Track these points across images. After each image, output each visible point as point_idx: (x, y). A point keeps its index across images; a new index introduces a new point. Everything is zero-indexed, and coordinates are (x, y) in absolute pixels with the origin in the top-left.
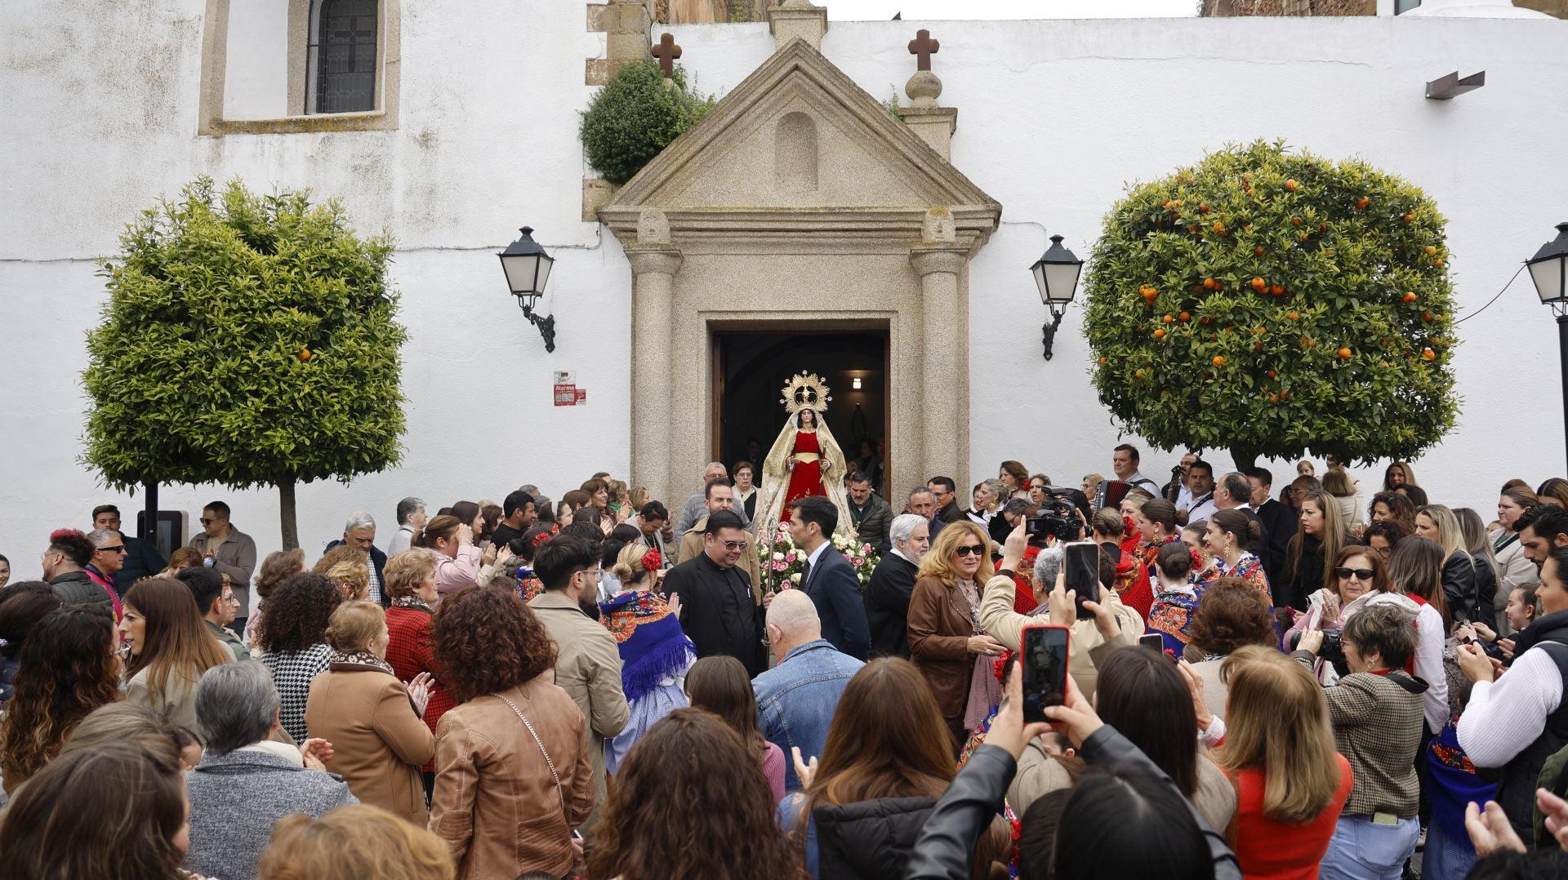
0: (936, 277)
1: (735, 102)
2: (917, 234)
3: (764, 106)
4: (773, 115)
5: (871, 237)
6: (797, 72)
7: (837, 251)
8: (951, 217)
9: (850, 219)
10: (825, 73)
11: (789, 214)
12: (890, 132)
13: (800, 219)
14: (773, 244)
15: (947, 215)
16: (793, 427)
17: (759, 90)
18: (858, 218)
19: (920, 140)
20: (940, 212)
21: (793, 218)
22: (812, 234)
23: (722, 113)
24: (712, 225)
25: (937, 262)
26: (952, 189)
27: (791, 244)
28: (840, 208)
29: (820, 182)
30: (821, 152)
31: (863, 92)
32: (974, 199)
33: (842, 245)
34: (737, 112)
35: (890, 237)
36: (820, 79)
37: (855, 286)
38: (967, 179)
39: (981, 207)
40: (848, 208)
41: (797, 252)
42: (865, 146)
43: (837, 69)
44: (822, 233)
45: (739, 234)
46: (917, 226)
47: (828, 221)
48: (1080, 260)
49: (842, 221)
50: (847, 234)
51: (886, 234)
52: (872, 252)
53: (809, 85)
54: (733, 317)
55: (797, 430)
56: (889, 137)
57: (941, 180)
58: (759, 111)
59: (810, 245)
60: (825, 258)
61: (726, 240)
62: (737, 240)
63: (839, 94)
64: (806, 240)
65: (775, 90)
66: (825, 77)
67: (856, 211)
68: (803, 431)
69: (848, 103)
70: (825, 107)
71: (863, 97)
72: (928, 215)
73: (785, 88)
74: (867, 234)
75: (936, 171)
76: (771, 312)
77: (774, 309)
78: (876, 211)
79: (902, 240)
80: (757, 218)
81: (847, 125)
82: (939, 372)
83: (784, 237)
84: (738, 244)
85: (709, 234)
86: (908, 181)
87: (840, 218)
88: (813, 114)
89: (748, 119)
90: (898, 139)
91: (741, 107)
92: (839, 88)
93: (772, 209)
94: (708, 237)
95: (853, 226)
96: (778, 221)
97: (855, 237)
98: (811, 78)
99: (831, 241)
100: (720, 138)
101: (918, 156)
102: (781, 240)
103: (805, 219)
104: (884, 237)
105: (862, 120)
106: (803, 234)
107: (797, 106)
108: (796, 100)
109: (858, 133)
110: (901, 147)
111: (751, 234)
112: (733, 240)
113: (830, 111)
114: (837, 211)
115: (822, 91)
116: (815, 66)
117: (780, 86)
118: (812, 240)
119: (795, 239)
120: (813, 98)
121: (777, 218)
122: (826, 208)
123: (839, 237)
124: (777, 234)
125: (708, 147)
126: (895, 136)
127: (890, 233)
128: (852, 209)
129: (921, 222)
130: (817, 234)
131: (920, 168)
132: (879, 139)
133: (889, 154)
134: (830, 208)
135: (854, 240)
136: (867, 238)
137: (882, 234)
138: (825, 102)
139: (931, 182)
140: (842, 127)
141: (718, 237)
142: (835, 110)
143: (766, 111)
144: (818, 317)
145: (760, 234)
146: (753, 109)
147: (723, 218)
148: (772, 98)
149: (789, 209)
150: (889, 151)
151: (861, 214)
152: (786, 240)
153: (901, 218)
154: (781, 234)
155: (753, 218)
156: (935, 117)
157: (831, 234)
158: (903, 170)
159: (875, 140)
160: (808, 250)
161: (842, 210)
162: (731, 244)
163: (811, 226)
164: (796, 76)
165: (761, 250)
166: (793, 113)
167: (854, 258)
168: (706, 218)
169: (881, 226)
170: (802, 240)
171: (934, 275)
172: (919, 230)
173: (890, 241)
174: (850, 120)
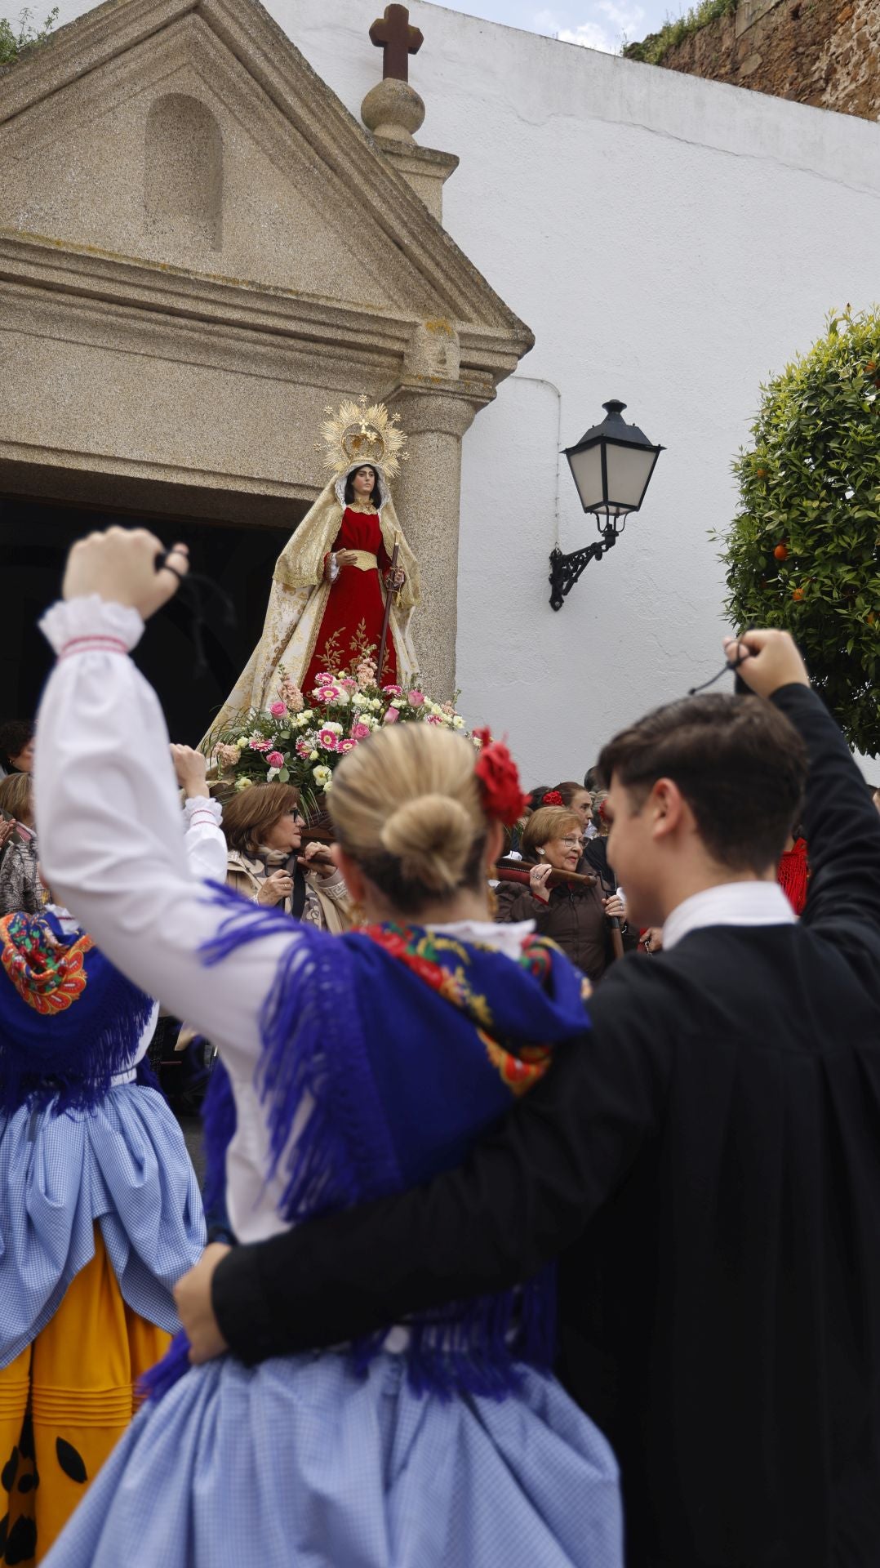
0: (432, 439)
1: (86, 39)
2: (395, 361)
3: (133, 66)
4: (144, 89)
5: (318, 354)
6: (198, 18)
7: (254, 369)
8: (457, 339)
9: (290, 312)
10: (253, 32)
11: (186, 281)
12: (360, 172)
13: (202, 294)
14: (142, 334)
15: (453, 336)
16: (335, 500)
17: (129, 30)
18: (304, 314)
19: (415, 197)
20: (442, 329)
21: (189, 290)
22: (217, 328)
23: (59, 55)
24: (32, 272)
25: (439, 413)
26: (455, 293)
27: (177, 342)
28: (276, 288)
29: (226, 237)
30: (229, 181)
31: (324, 84)
32: (490, 318)
33: (264, 358)
34: (86, 61)
35: (350, 359)
36: (242, 40)
37: (280, 438)
38: (485, 281)
39: (503, 333)
40: (290, 291)
41: (183, 357)
42: (305, 189)
43: (278, 28)
44: (235, 330)
45: (82, 301)
46: (397, 346)
47: (251, 310)
48: (655, 444)
49: (275, 314)
50: (278, 340)
51: (343, 352)
52: (313, 381)
53: (215, 49)
54: (54, 461)
55: (344, 506)
56: (358, 179)
57: (438, 275)
58: (122, 73)
59: (208, 348)
60: (231, 377)
61: (54, 308)
62: (78, 312)
63: (274, 79)
64: (203, 338)
65: (154, 40)
66: (252, 40)
67: (305, 299)
68: (355, 509)
69: (291, 100)
70: (241, 98)
71: (323, 94)
72: (422, 329)
73: (173, 42)
74: (311, 346)
75: (433, 258)
76: (125, 461)
77: (135, 456)
78: (338, 306)
79: (367, 369)
80: (124, 278)
81: (279, 142)
82: (432, 604)
83: (166, 324)
84: (76, 321)
85: (23, 290)
86: (373, 268)
87: (273, 308)
88: (217, 108)
89: (102, 81)
90: (373, 186)
91: (95, 54)
92: (275, 68)
93: (154, 264)
94: (21, 296)
95: (292, 326)
96: (161, 291)
97: (290, 348)
98: (223, 35)
99: (248, 347)
100: (45, 105)
101: (405, 224)
102: (159, 329)
103: (212, 296)
104: (340, 358)
105: (309, 138)
106: (201, 325)
107: (187, 83)
108: (184, 72)
109: (298, 161)
110: (376, 202)
111: (105, 306)
112: (67, 311)
113: (253, 110)
114: (272, 293)
115: (240, 67)
116: (237, 13)
117: (163, 35)
118: (215, 339)
119: (184, 332)
120: (220, 75)
121: (160, 284)
122: (252, 283)
123: (264, 344)
124: (154, 315)
125: (24, 118)
126: (367, 180)
127: (351, 353)
128: (297, 294)
129: (406, 341)
130: (226, 329)
131: (400, 246)
132: (336, 180)
133: (350, 212)
134: (260, 286)
135: (289, 354)
136: (310, 353)
137: (339, 351)
138: (245, 90)
139: (419, 276)
140: (269, 145)
141: (40, 299)
142: (262, 109)
143: (134, 77)
144: (212, 483)
145: (121, 309)
146: (112, 66)
147: (57, 263)
148: (146, 54)
149: (187, 271)
150: (350, 205)
151: (311, 306)
152: (168, 330)
153: (375, 327)
154: (161, 317)
155: (116, 275)
156: (422, 164)
157: (250, 334)
158: (369, 247)
159: (329, 181)
160: (202, 358)
161: (280, 294)
162: (62, 318)
163: (220, 312)
164: (194, 25)
165: (117, 342)
166: (178, 96)
167: (281, 386)
168: (24, 255)
169: (339, 335)
170: (196, 335)
171: (429, 436)
172: (400, 356)
173: (347, 365)
174: (287, 135)
